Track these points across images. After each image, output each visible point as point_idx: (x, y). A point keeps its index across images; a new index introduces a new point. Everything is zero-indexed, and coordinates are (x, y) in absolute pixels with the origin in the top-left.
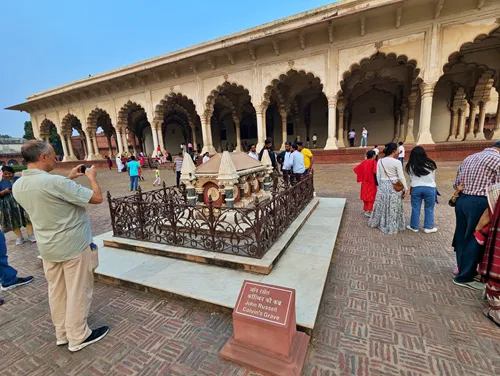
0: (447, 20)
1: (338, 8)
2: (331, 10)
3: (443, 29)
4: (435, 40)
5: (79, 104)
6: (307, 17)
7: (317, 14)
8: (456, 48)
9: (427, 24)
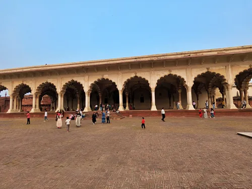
0: (233, 63)
1: (190, 53)
2: (188, 53)
3: (232, 66)
4: (230, 69)
5: (33, 79)
6: (177, 54)
7: (182, 54)
8: (238, 74)
9: (227, 64)
